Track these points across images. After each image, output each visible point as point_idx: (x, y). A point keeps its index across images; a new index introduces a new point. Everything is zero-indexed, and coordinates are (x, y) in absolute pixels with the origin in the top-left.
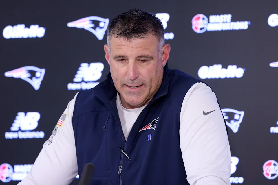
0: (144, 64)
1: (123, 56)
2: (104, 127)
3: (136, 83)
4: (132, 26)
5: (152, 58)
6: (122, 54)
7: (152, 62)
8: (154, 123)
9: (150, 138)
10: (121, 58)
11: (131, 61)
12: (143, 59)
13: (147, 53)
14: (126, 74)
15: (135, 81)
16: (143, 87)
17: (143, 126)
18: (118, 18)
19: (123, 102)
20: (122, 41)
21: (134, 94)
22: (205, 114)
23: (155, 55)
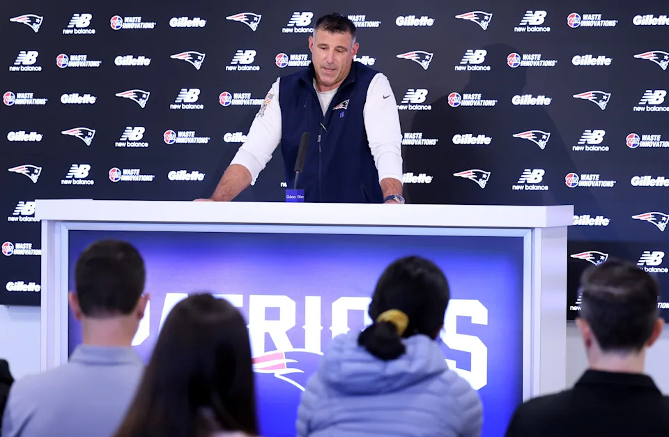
0: (340, 54)
1: (325, 45)
2: (305, 106)
3: (332, 67)
4: (336, 24)
5: (346, 50)
6: (325, 43)
7: (346, 53)
8: (344, 104)
9: (342, 115)
10: (324, 47)
11: (332, 49)
12: (340, 49)
13: (343, 45)
14: (325, 59)
15: (332, 65)
16: (335, 71)
17: (337, 104)
18: (324, 17)
19: (318, 83)
20: (327, 34)
21: (328, 75)
22: (384, 98)
23: (348, 48)
